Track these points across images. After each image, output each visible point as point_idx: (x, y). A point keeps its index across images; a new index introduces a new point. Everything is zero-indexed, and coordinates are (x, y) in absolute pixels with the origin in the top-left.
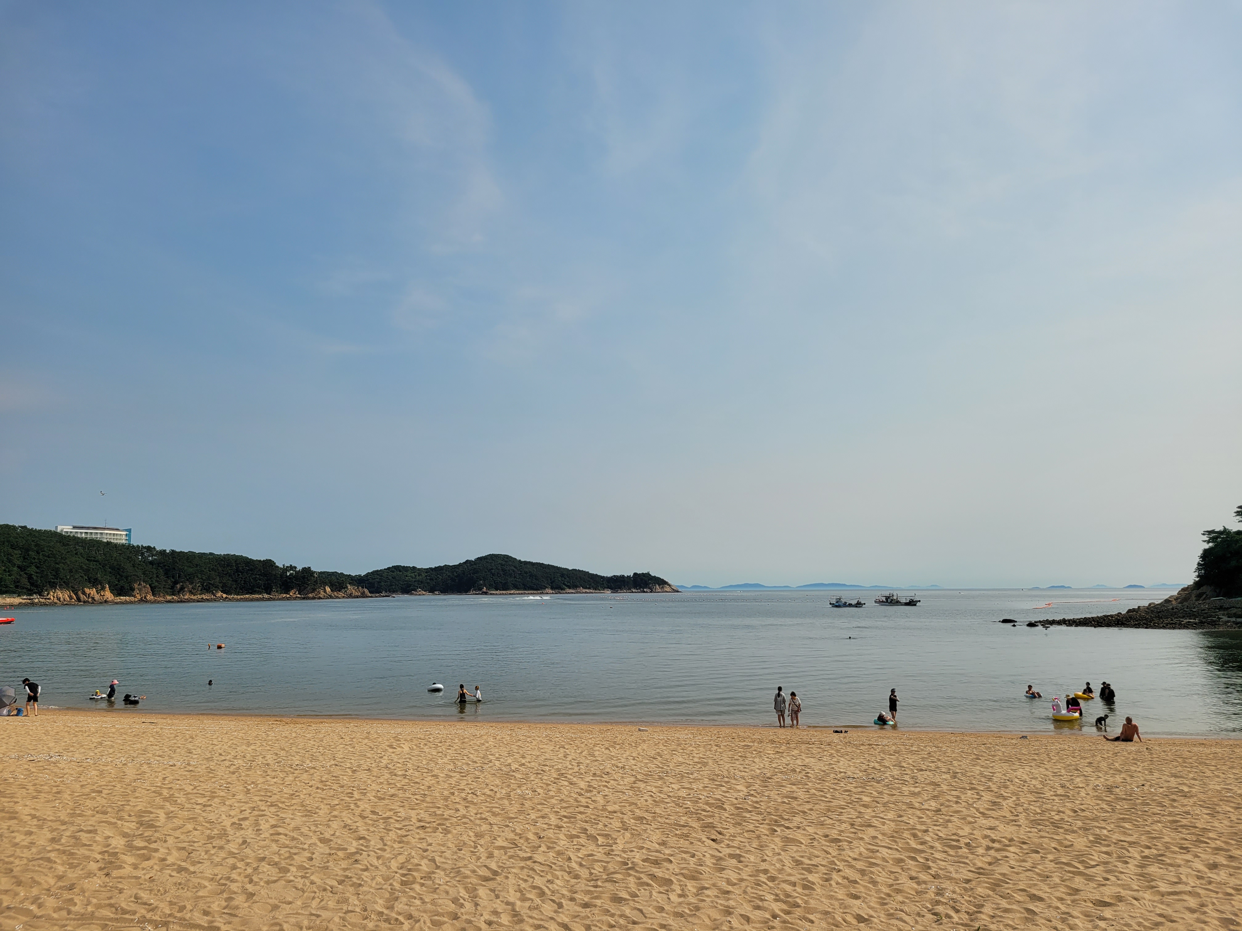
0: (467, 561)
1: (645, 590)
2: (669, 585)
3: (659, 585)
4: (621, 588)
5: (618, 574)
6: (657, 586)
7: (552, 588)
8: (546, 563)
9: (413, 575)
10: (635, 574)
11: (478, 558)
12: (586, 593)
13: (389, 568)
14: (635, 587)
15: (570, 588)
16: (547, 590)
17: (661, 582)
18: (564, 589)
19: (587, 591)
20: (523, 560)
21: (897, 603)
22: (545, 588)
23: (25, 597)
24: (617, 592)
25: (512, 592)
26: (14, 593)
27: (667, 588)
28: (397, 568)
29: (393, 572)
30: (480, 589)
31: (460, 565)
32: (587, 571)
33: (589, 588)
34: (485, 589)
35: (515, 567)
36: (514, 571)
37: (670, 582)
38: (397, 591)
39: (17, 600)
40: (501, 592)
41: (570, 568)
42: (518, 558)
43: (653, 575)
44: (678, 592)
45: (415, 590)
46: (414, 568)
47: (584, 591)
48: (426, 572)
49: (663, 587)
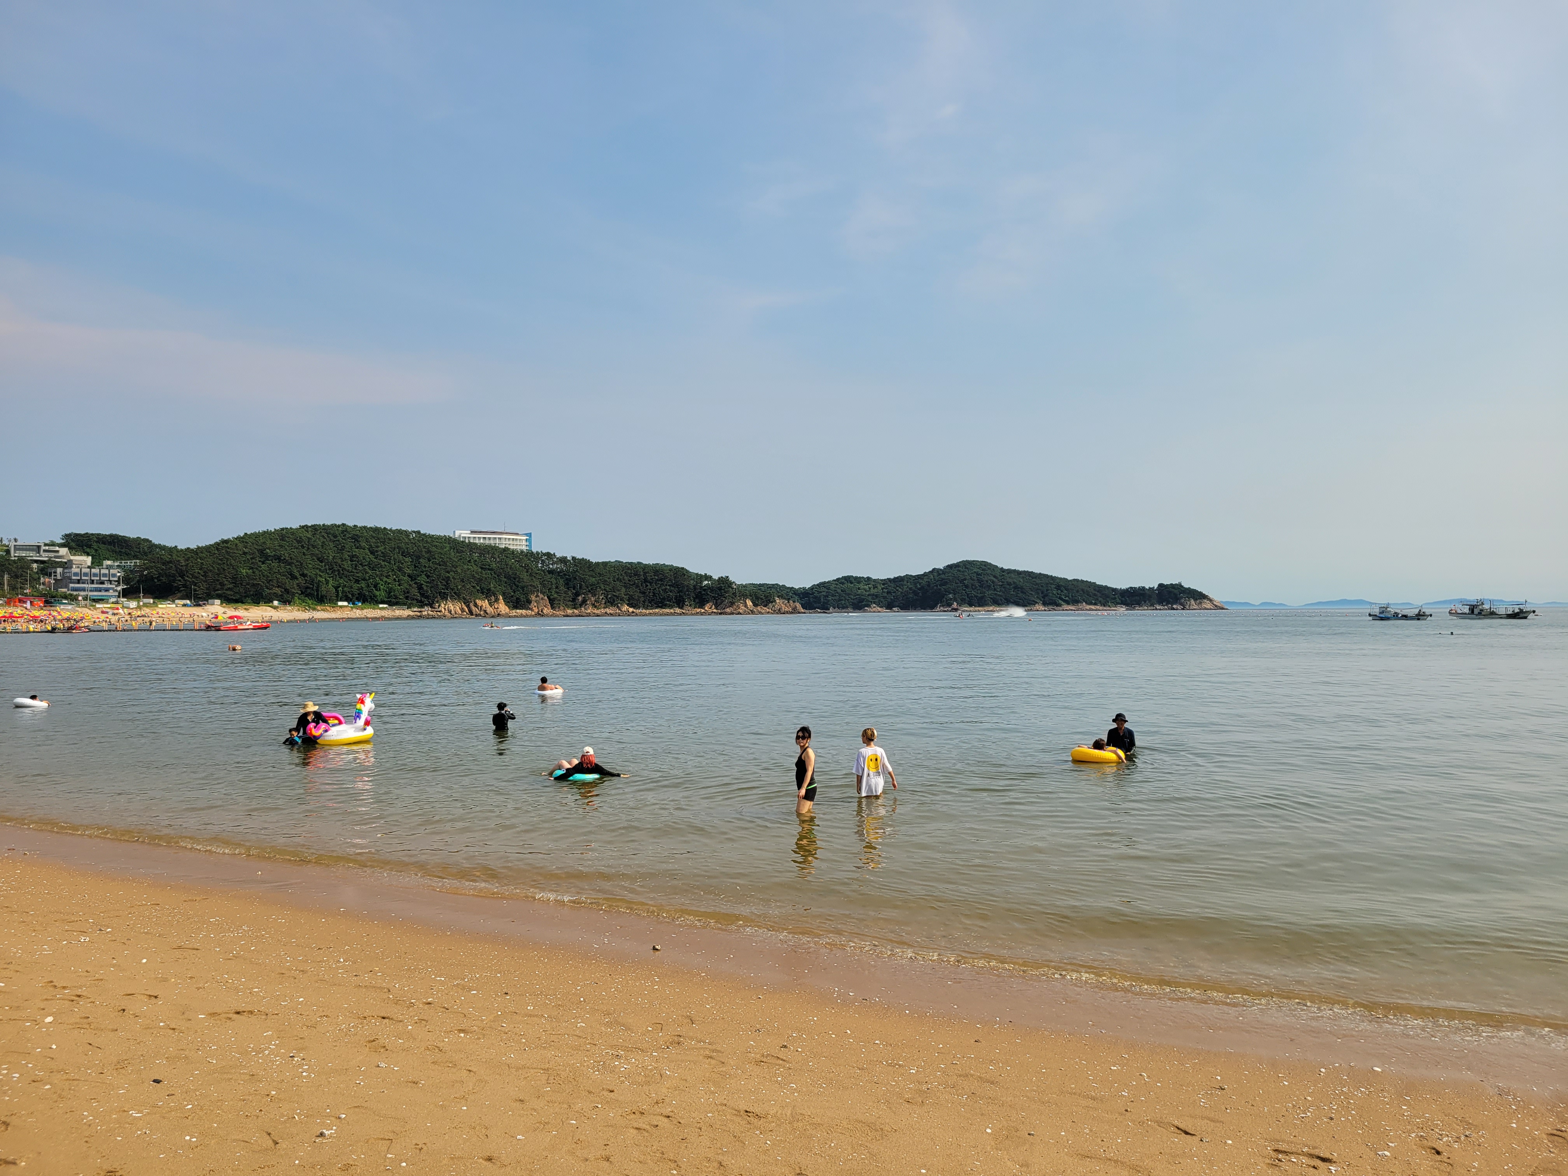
0: (934, 569)
1: (1175, 606)
2: (1211, 600)
3: (1195, 600)
4: (1139, 604)
5: (1137, 585)
6: (1193, 602)
7: (1044, 604)
8: (1037, 571)
9: (867, 587)
10: (1161, 585)
11: (948, 566)
12: (1091, 610)
13: (838, 579)
14: (1160, 602)
15: (1068, 603)
16: (1037, 607)
17: (1198, 596)
18: (1060, 605)
19: (1093, 607)
20: (1006, 567)
21: (1492, 614)
22: (1035, 603)
23: (415, 610)
24: (1134, 609)
25: (991, 608)
26: (405, 604)
27: (1207, 604)
28: (848, 579)
29: (843, 583)
31: (925, 574)
32: (1093, 581)
33: (1095, 604)
35: (995, 577)
36: (993, 582)
37: (1211, 596)
38: (847, 607)
39: (406, 612)
40: (977, 609)
41: (1070, 578)
42: (1000, 566)
43: (1186, 586)
44: (1223, 609)
45: (869, 606)
46: (869, 578)
47: (1088, 607)
48: (883, 584)
49: (1201, 603)
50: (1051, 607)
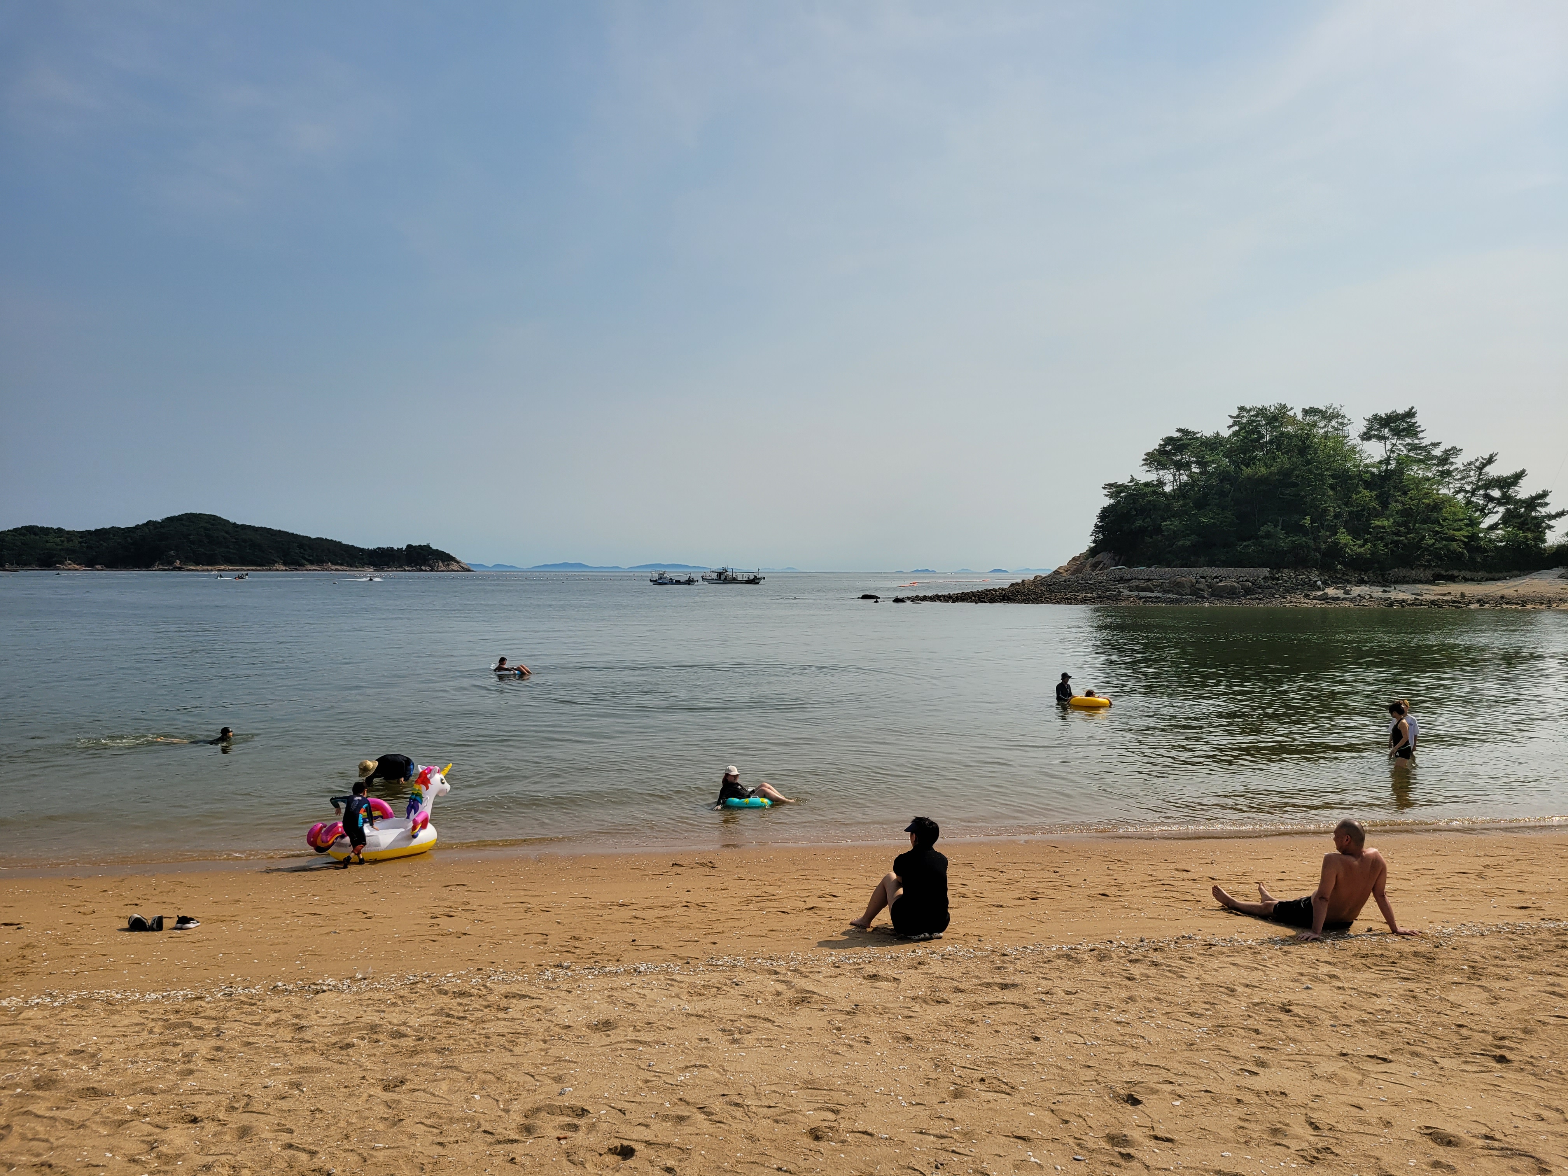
0: (149, 522)
1: (423, 568)
2: (458, 562)
3: (443, 562)
4: (388, 566)
5: (385, 545)
6: (441, 564)
7: (285, 564)
8: (276, 527)
9: (58, 540)
10: (409, 546)
11: (168, 519)
12: (336, 570)
13: (16, 530)
14: (409, 564)
15: (312, 563)
16: (277, 566)
17: (446, 559)
18: (303, 565)
19: (339, 567)
20: (239, 523)
21: (734, 580)
22: (274, 562)
24: (382, 570)
25: (222, 567)
27: (455, 566)
28: (31, 530)
29: (24, 535)
30: (171, 563)
31: (137, 527)
32: (338, 540)
33: (342, 564)
34: (178, 563)
35: (227, 532)
36: (225, 538)
37: (458, 558)
38: (30, 564)
40: (205, 567)
41: (313, 537)
42: (232, 520)
43: (434, 548)
44: (469, 570)
45: (62, 563)
46: (60, 530)
47: (334, 567)
48: (81, 537)
49: (448, 565)
50: (292, 567)
